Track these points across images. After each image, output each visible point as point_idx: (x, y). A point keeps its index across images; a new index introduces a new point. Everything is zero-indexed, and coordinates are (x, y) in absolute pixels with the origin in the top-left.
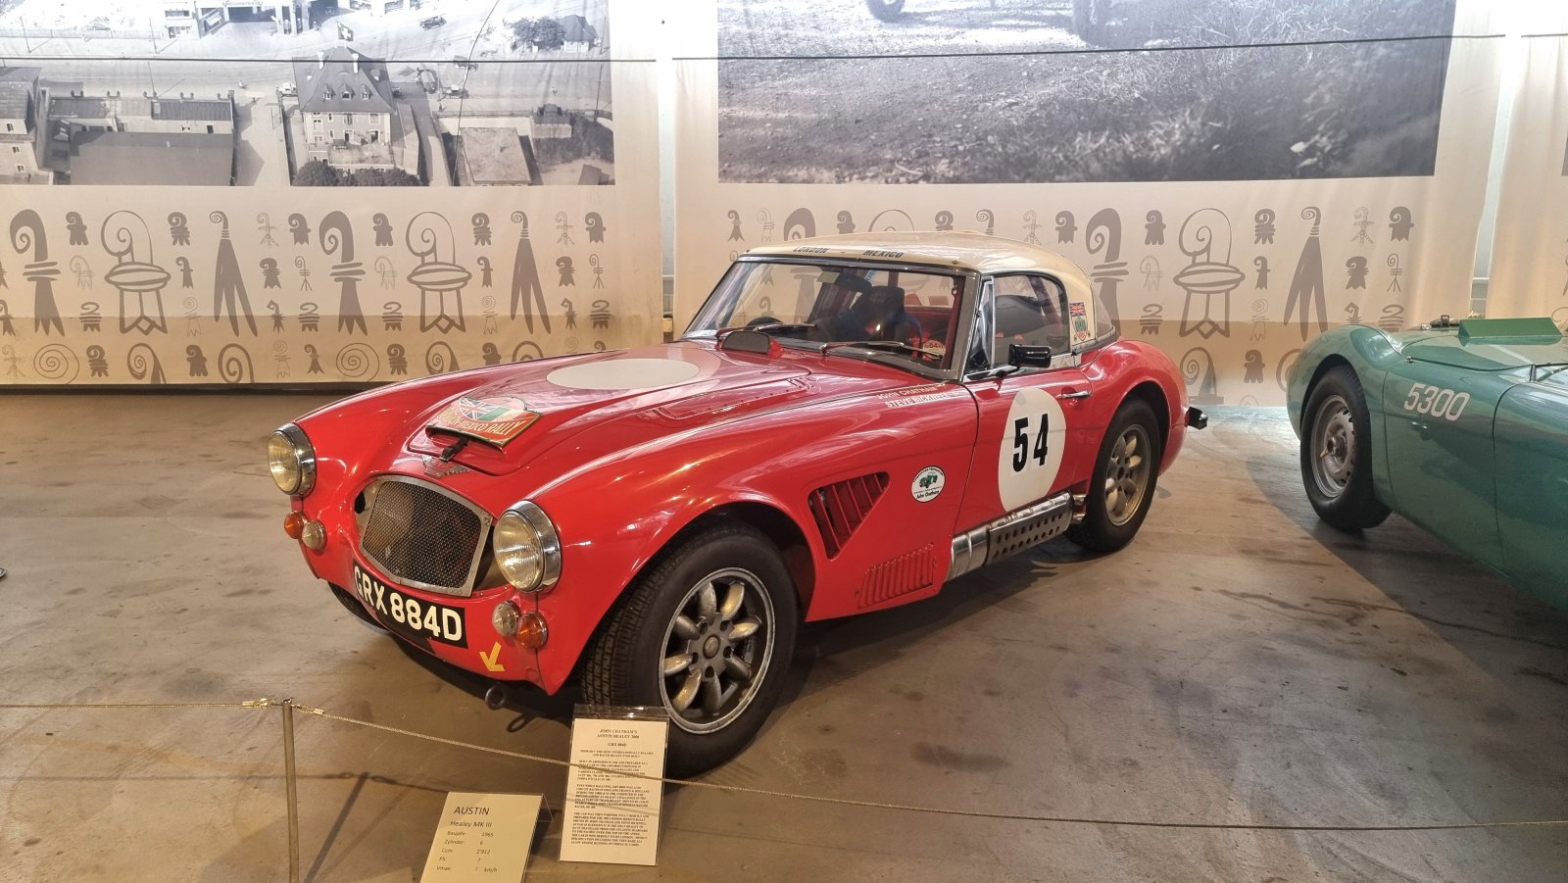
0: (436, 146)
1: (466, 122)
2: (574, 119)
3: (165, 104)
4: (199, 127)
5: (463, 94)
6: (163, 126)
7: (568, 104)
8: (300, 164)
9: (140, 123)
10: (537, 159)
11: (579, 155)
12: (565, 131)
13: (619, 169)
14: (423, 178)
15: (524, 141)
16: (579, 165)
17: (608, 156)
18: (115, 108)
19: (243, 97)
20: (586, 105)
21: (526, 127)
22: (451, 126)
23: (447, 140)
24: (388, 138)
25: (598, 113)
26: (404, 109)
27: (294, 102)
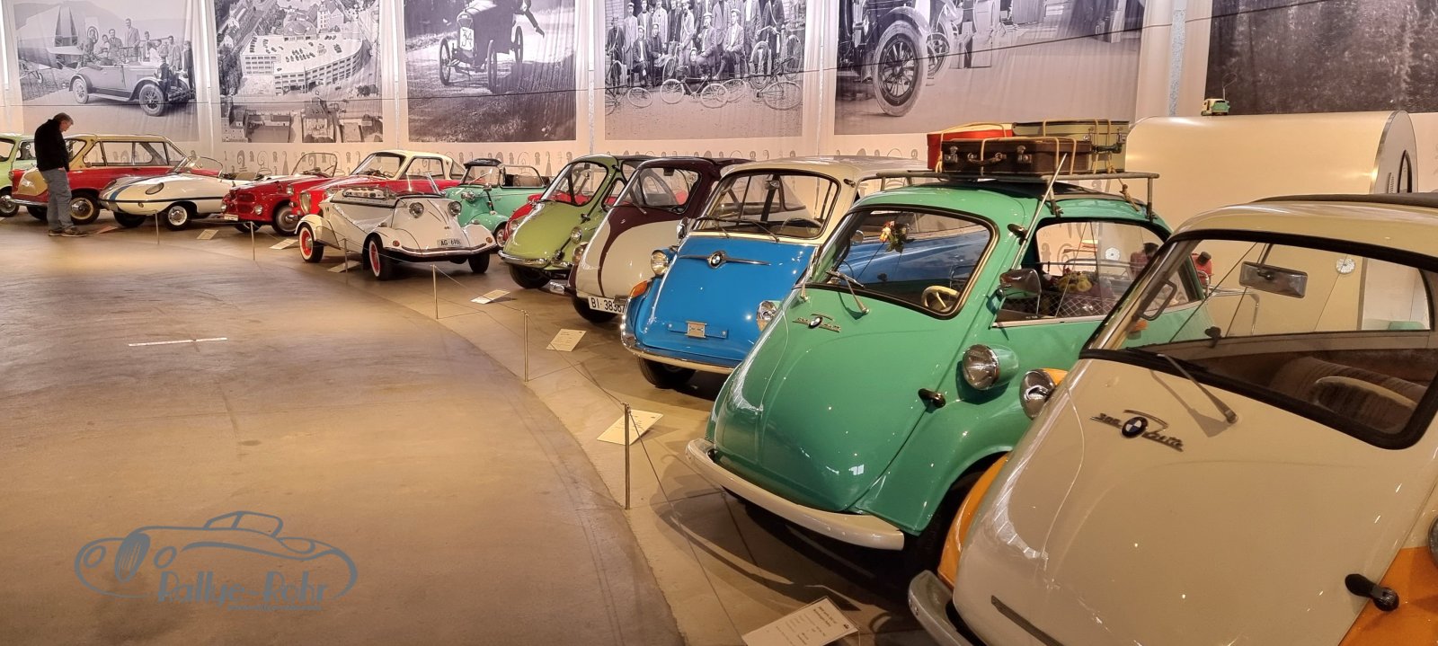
0: (338, 128)
1: (346, 121)
2: (373, 119)
3: (275, 116)
4: (281, 124)
5: (345, 112)
6: (274, 124)
7: (371, 115)
8: (305, 136)
9: (268, 123)
10: (364, 132)
11: (374, 132)
12: (370, 124)
13: (384, 137)
14: (334, 141)
15: (360, 126)
16: (374, 135)
17: (381, 133)
18: (263, 117)
19: (293, 114)
20: (375, 114)
21: (360, 122)
22: (342, 122)
23: (341, 127)
24: (326, 126)
25: (379, 117)
26: (330, 116)
27: (303, 115)
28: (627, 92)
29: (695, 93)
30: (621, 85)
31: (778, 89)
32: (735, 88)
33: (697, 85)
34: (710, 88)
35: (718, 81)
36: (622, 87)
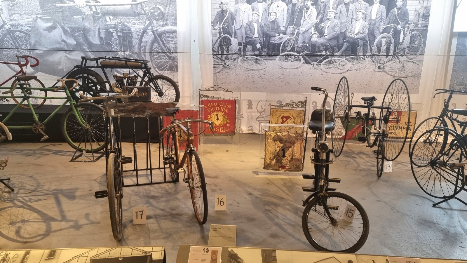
28: (238, 58)
29: (315, 63)
30: (230, 52)
31: (399, 64)
32: (356, 62)
33: (318, 58)
34: (331, 60)
35: (339, 56)
36: (233, 54)
